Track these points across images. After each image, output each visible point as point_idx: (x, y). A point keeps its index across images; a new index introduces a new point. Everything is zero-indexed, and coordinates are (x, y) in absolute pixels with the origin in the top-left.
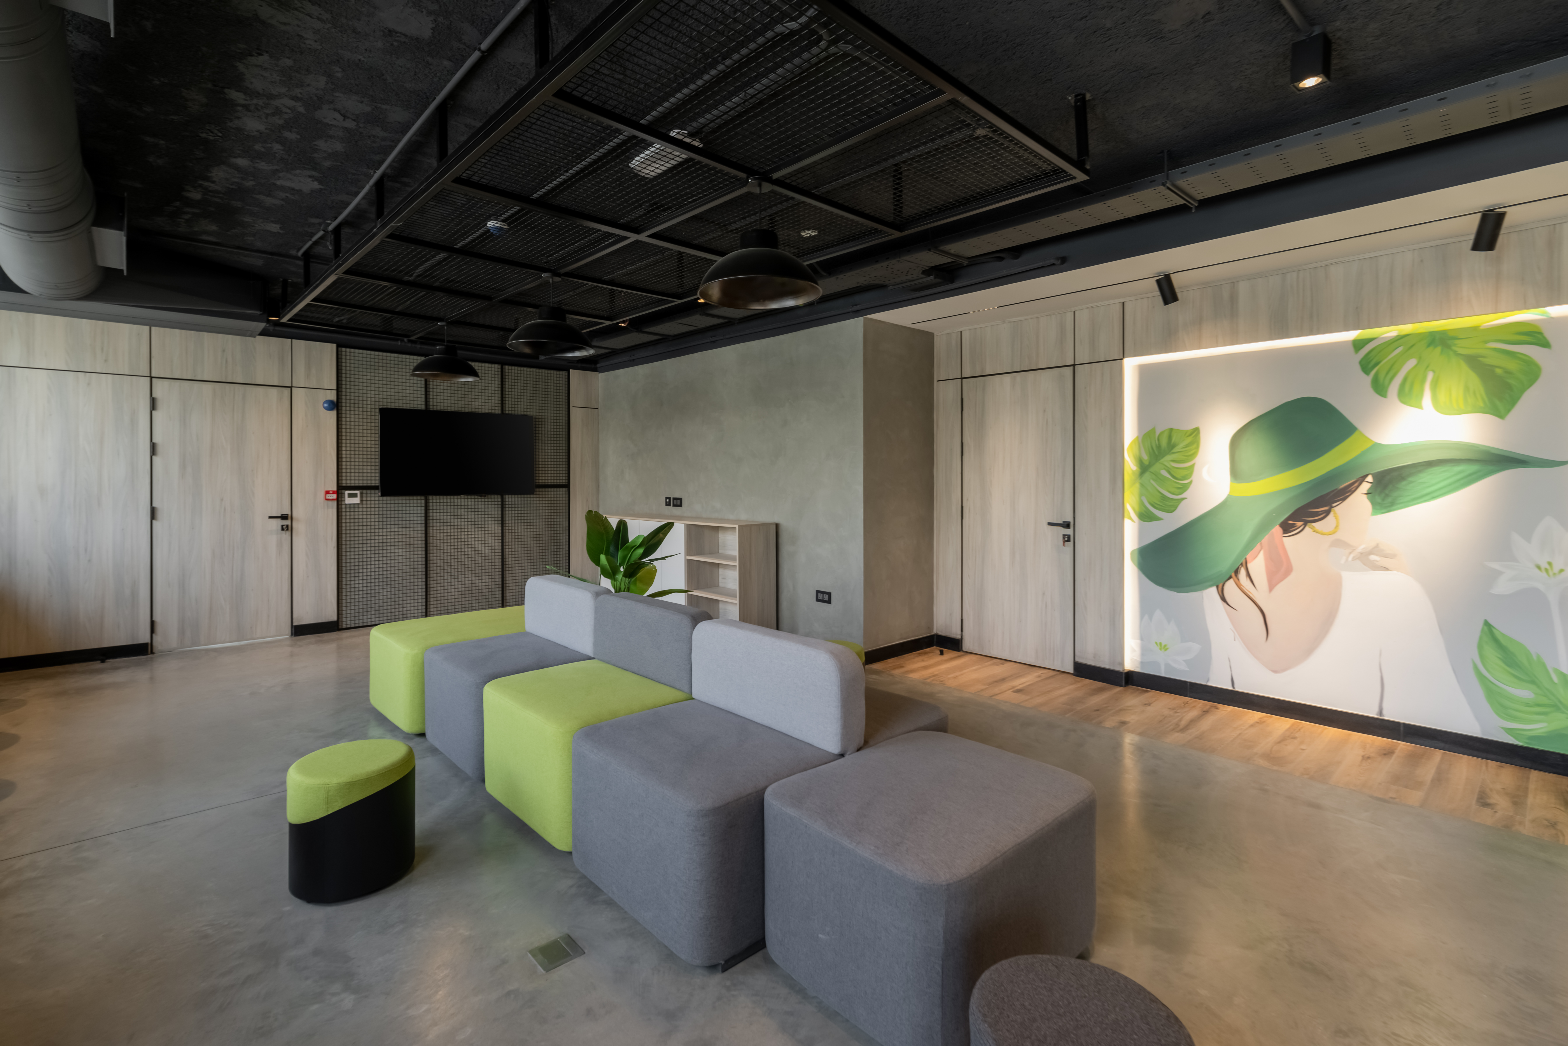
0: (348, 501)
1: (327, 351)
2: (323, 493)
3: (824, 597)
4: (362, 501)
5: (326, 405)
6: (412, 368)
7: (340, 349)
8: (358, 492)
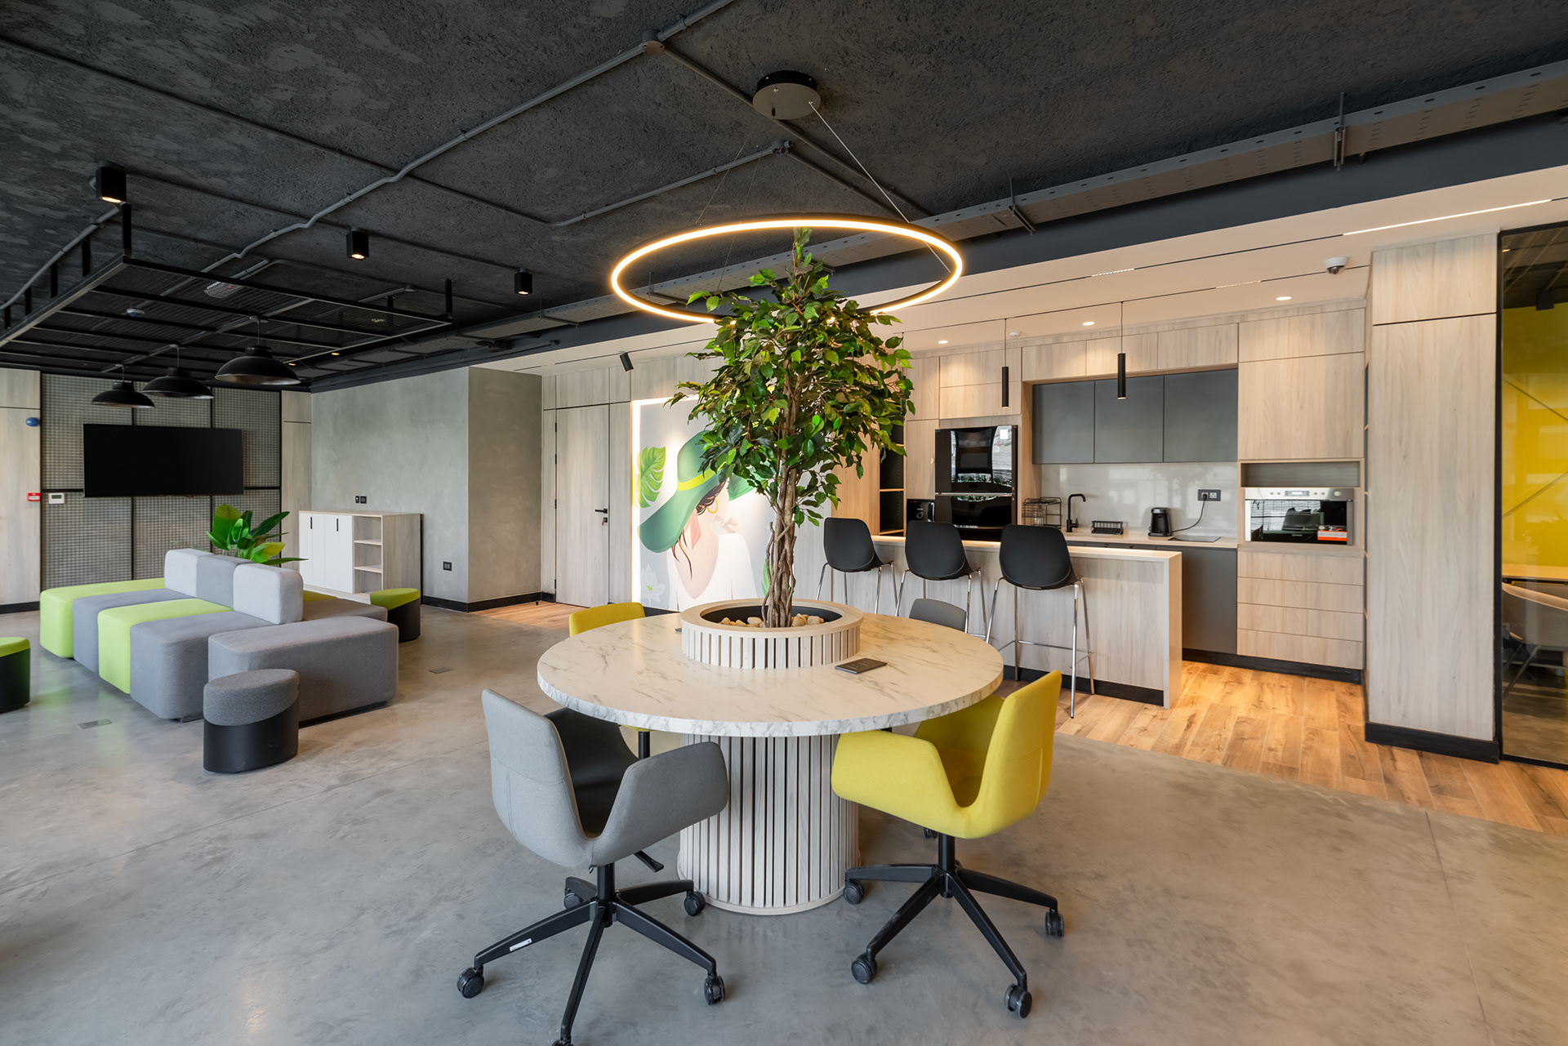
0: (52, 501)
1: (32, 377)
2: (26, 495)
3: (448, 566)
4: (66, 501)
5: (29, 422)
6: (91, 400)
7: (44, 375)
8: (62, 494)
